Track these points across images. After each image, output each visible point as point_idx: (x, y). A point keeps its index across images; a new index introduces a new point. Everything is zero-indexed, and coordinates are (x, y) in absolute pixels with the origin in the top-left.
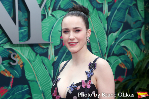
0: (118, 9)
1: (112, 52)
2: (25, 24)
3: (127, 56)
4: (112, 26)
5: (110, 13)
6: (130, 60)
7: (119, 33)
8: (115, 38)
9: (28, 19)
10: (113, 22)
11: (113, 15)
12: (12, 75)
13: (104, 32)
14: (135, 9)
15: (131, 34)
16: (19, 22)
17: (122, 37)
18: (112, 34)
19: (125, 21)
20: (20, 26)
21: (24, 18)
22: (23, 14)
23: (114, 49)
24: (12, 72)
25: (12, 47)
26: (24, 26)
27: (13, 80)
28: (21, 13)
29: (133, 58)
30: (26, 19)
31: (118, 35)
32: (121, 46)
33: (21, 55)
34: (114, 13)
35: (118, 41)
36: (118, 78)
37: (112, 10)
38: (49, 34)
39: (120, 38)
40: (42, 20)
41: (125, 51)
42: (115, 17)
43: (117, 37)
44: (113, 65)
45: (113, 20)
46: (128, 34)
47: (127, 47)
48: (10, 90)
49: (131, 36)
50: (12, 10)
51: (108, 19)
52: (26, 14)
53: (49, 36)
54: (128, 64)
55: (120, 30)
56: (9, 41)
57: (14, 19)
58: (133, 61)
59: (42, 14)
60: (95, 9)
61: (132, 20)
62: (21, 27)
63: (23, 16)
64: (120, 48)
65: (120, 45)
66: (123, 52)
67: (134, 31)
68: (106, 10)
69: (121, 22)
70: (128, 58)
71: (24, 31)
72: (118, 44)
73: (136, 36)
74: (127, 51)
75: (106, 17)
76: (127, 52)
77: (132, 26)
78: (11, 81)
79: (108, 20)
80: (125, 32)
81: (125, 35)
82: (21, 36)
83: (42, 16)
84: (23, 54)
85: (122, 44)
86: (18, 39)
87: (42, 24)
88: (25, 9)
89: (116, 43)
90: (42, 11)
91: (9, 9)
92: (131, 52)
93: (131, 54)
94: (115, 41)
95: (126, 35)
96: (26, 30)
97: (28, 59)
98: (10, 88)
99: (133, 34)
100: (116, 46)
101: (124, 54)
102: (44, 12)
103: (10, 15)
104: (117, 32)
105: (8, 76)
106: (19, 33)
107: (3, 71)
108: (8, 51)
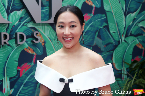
2: (47, 4)
4: (130, 7)
10: (131, 3)
12: (35, 52)
16: (42, 3)
18: (130, 15)
24: (34, 50)
25: (34, 26)
26: (46, 6)
27: (36, 57)
33: (43, 34)
35: (136, 21)
36: (135, 58)
39: (138, 19)
40: (63, 0)
43: (135, 17)
56: (32, 20)
62: (43, 7)
64: (138, 28)
71: (45, 11)
72: (136, 25)
76: (144, 33)
78: (34, 57)
81: (143, 16)
82: (43, 15)
84: (45, 33)
86: (40, 18)
89: (133, 24)
96: (47, 10)
97: (49, 38)
100: (134, 27)
104: (135, 13)
105: (31, 53)
106: (41, 13)
107: (27, 48)
108: (31, 30)
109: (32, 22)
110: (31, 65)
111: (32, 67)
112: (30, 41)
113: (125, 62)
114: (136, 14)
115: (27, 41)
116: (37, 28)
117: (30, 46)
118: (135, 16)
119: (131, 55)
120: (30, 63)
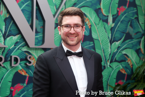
0: (121, 21)
1: (115, 58)
2: (41, 31)
3: (128, 63)
4: (115, 36)
5: (114, 24)
6: (130, 66)
7: (121, 42)
8: (117, 46)
9: (44, 27)
10: (116, 32)
11: (117, 26)
12: (28, 74)
13: (108, 41)
14: (136, 22)
15: (132, 43)
16: (36, 30)
17: (124, 45)
18: (115, 43)
19: (127, 32)
20: (37, 32)
21: (40, 26)
22: (39, 22)
23: (116, 56)
24: (27, 71)
25: (28, 50)
26: (39, 33)
27: (28, 78)
28: (38, 21)
29: (132, 65)
30: (42, 27)
31: (120, 44)
32: (123, 54)
34: (117, 25)
35: (120, 49)
36: (118, 82)
37: (116, 21)
38: (60, 41)
39: (122, 47)
40: (55, 28)
41: (126, 58)
42: (118, 28)
43: (120, 46)
44: (115, 70)
45: (116, 30)
46: (129, 44)
47: (128, 54)
48: (26, 86)
49: (132, 45)
50: (31, 19)
51: (112, 29)
52: (42, 22)
53: (60, 42)
54: (128, 70)
55: (122, 40)
56: (27, 45)
57: (32, 26)
58: (132, 68)
59: (55, 23)
60: (101, 20)
61: (133, 32)
62: (37, 34)
63: (39, 24)
64: (122, 55)
65: (121, 53)
66: (124, 59)
67: (135, 41)
68: (111, 21)
69: (124, 33)
70: (129, 64)
71: (39, 37)
72: (120, 52)
73: (136, 45)
74: (127, 58)
75: (110, 28)
76: (127, 60)
77: (133, 36)
78: (27, 79)
79: (112, 31)
80: (127, 41)
81: (126, 45)
82: (37, 41)
83: (55, 24)
85: (124, 52)
86: (34, 43)
87: (55, 32)
88: (41, 18)
89: (118, 51)
90: (55, 21)
91: (28, 18)
92: (131, 59)
93: (131, 61)
94: (117, 49)
95: (128, 44)
96: (41, 36)
98: (25, 85)
99: (134, 44)
100: (118, 54)
101: (125, 61)
102: (57, 21)
103: (29, 23)
104: (120, 41)
105: (24, 75)
106: (35, 38)
107: (20, 70)
108: (25, 53)
109: (26, 46)
110: (24, 86)
111: (24, 88)
112: (23, 64)
113: (110, 85)
114: (120, 43)
115: (21, 64)
116: (30, 51)
117: (23, 69)
118: (119, 44)
119: (115, 79)
120: (23, 83)
